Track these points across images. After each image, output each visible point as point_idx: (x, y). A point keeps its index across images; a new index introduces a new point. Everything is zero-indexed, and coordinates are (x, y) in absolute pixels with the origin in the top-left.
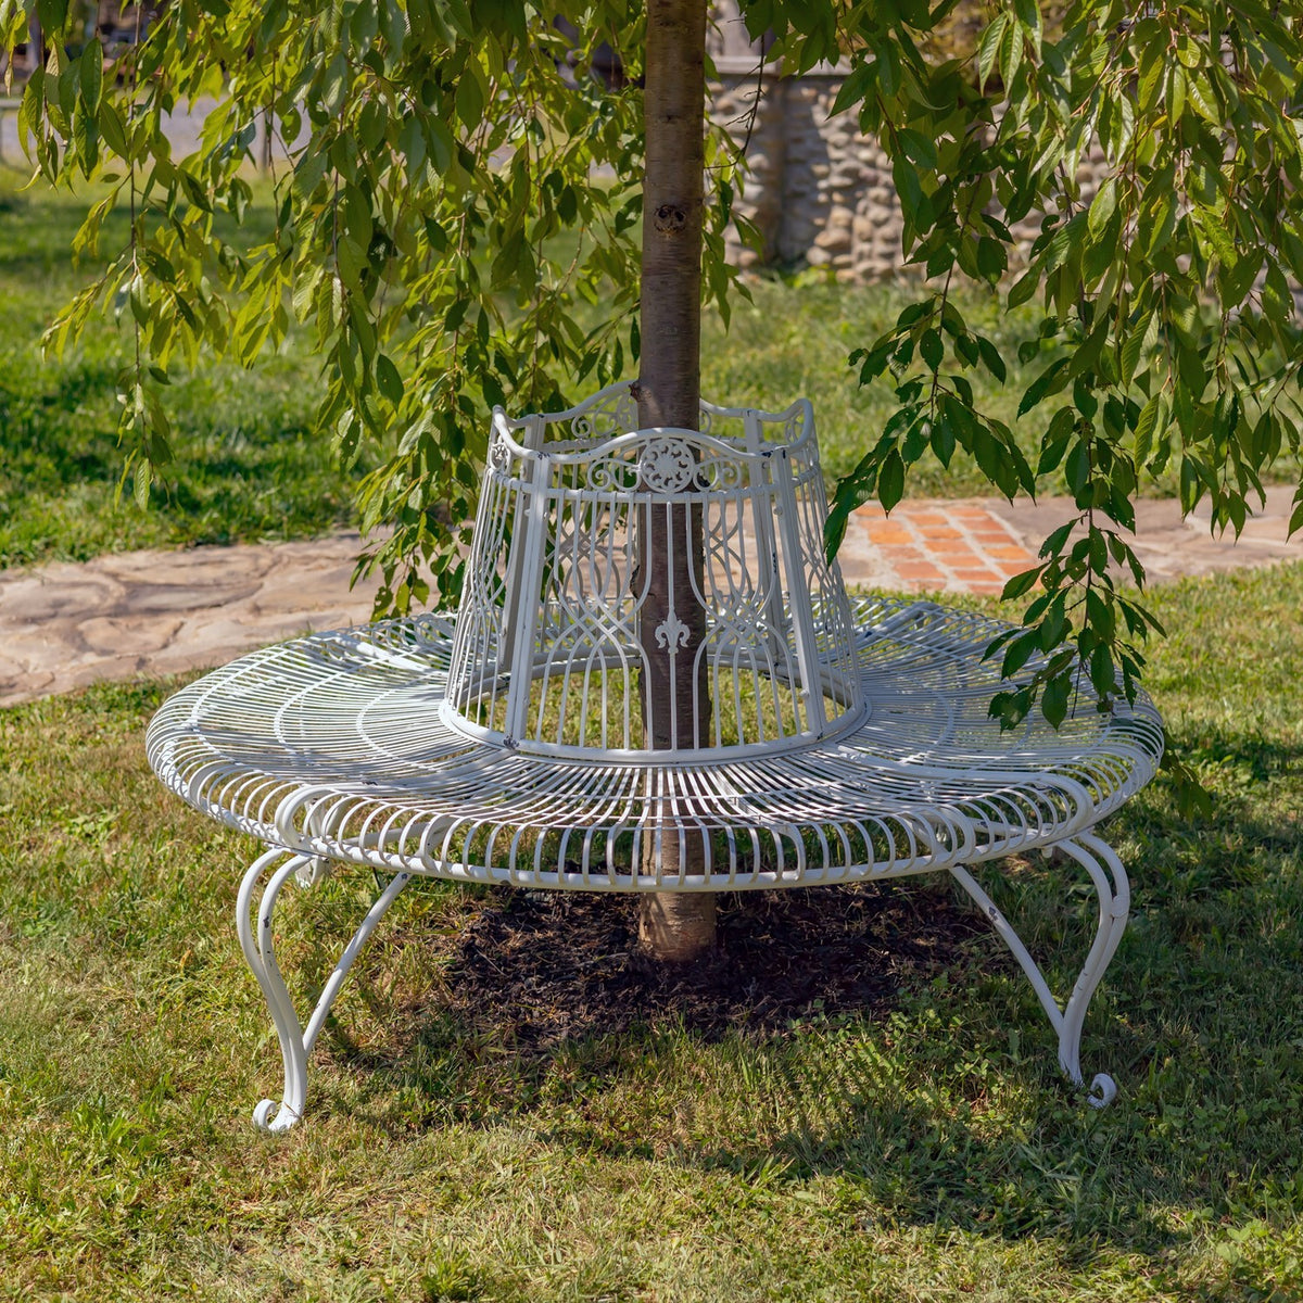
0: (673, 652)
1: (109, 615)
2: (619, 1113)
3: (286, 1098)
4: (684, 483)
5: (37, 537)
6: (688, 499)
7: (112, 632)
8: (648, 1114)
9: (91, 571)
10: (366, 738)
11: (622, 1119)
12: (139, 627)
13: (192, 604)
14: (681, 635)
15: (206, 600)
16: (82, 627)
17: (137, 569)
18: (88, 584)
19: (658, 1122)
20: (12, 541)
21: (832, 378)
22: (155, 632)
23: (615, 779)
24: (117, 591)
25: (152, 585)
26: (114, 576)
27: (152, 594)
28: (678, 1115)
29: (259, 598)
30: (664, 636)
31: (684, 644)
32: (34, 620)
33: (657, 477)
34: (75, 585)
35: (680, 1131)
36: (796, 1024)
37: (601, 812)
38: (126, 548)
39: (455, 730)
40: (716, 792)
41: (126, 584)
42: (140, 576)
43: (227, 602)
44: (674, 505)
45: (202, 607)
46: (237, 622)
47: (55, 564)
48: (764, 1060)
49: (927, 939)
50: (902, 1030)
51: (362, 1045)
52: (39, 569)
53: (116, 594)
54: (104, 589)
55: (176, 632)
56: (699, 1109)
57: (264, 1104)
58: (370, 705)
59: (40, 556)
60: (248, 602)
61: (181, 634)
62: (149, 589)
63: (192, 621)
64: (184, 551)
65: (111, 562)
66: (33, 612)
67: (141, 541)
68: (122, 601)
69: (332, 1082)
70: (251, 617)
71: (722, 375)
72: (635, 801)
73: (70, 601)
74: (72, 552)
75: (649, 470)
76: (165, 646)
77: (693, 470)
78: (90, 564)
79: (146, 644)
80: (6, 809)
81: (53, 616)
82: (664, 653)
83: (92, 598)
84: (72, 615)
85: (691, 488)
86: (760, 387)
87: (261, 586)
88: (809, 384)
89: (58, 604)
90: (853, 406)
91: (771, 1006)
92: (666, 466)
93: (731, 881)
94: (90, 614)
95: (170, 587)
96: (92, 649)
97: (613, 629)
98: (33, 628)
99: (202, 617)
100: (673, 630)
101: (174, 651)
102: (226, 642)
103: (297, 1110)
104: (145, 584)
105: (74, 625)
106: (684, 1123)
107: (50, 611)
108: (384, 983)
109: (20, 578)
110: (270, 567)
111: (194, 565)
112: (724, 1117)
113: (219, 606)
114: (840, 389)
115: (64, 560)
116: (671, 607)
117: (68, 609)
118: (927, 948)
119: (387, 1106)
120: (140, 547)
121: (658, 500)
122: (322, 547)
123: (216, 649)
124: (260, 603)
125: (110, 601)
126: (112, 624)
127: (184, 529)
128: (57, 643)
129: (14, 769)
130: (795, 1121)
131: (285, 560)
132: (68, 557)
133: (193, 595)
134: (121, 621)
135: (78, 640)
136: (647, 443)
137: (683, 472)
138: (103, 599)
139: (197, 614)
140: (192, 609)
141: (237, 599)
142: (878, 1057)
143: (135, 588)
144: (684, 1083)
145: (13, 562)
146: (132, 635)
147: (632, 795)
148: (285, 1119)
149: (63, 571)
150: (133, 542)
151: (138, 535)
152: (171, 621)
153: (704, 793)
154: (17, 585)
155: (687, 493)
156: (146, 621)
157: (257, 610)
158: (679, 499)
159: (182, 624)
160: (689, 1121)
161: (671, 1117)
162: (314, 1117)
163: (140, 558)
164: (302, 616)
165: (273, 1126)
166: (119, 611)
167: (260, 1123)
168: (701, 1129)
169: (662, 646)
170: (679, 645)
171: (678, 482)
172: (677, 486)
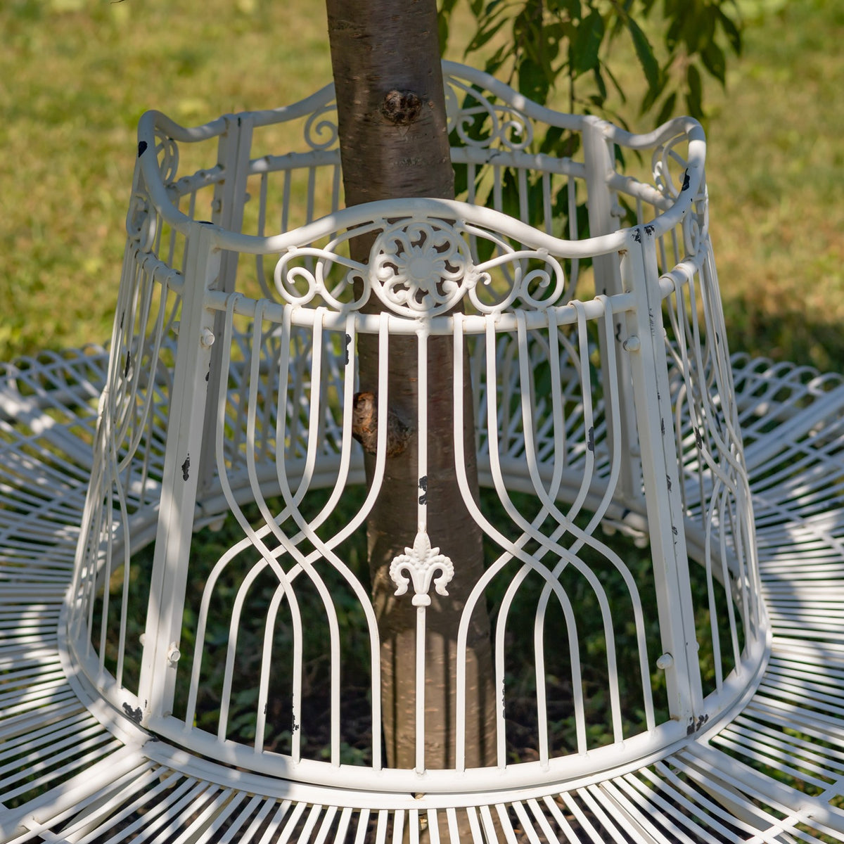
6: (458, 326)
14: (438, 573)
31: (442, 590)
44: (431, 338)
77: (470, 274)
100: (422, 565)
116: (422, 524)
121: (402, 328)
155: (457, 316)
169: (401, 590)
170: (432, 591)
171: (439, 299)
172: (438, 305)
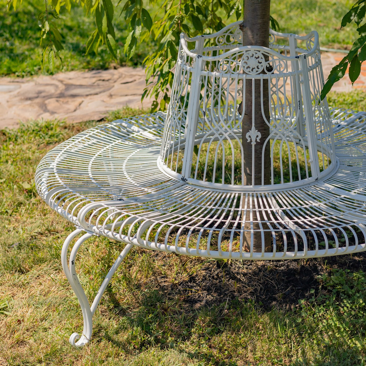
0: (253, 143)
1: (57, 97)
2: (224, 345)
3: (84, 332)
4: (260, 70)
5: (35, 66)
6: (262, 77)
7: (57, 104)
8: (236, 346)
9: (54, 79)
10: (125, 173)
11: (225, 348)
12: (67, 103)
13: (88, 93)
14: (257, 136)
15: (93, 91)
16: (47, 102)
17: (70, 79)
18: (51, 85)
19: (240, 351)
20: (27, 67)
21: (328, 6)
22: (72, 104)
23: (226, 200)
24: (62, 87)
25: (75, 85)
26: (61, 81)
27: (75, 88)
28: (249, 348)
29: (112, 91)
30: (250, 137)
31: (258, 141)
32: (30, 99)
33: (248, 67)
34: (47, 85)
35: (250, 355)
36: (303, 302)
37: (218, 218)
38: (67, 70)
39: (163, 171)
40: (270, 207)
41: (66, 85)
42: (71, 82)
43: (100, 92)
44: (255, 80)
45: (91, 95)
46: (103, 101)
47: (41, 76)
48: (288, 321)
49: (359, 257)
50: (348, 307)
51: (121, 302)
52: (35, 78)
53: (61, 89)
54: (57, 87)
55: (80, 104)
56: (258, 344)
57: (74, 335)
58: (130, 156)
59: (37, 73)
60: (107, 93)
61: (82, 105)
62: (73, 87)
63: (86, 100)
64: (88, 72)
65: (61, 76)
66: (31, 95)
67: (73, 68)
68: (63, 92)
69: (105, 322)
70: (108, 99)
71: (288, 5)
72: (235, 211)
73: (44, 91)
74: (48, 72)
75: (245, 65)
76: (75, 111)
77: (265, 64)
78: (54, 76)
79: (69, 109)
80: (2, 181)
81: (37, 97)
82: (250, 145)
83: (51, 90)
84: (44, 97)
85: (263, 72)
86: (302, 9)
87: (113, 86)
88: (320, 8)
89: (40, 92)
90: (335, 17)
91: (292, 290)
92: (253, 63)
93: (274, 256)
94: (50, 97)
95: (81, 86)
96: (48, 111)
97: (228, 133)
98: (29, 102)
99: (90, 99)
100: (254, 135)
101: (78, 113)
102: (97, 110)
103: (88, 337)
104: (72, 85)
105: (44, 101)
106: (251, 351)
107: (36, 95)
108: (134, 271)
109: (28, 81)
110: (118, 79)
111: (91, 77)
112: (269, 349)
113: (97, 94)
114: (331, 10)
115: (44, 74)
116: (253, 124)
117: (43, 94)
118: (359, 261)
119: (126, 337)
120: (72, 70)
121: (249, 77)
122: (138, 71)
123: (93, 112)
124: (112, 93)
125: (59, 92)
126: (57, 101)
127: (88, 63)
128: (37, 108)
129: (10, 162)
130: (300, 352)
131: (123, 76)
132: (46, 73)
133: (89, 89)
134: (61, 99)
135: (44, 107)
136: (244, 52)
137: (260, 65)
138: (56, 91)
139: (89, 97)
140: (87, 95)
141: (104, 91)
142: (337, 323)
143: (68, 86)
144: (253, 331)
145: (27, 75)
146: (64, 105)
147: (233, 207)
148: (83, 341)
149: (43, 79)
150: (70, 68)
151: (72, 65)
152: (79, 100)
153: (265, 207)
154: (26, 84)
155: (261, 75)
156: (70, 100)
157: (111, 96)
158: (258, 77)
159: (83, 102)
160: (254, 351)
161: (246, 348)
162: (95, 340)
163: (72, 74)
164: (126, 98)
165: (78, 344)
166: (61, 95)
167: (72, 344)
168: (259, 354)
169: (249, 141)
170: (256, 141)
171: (257, 70)
172: (257, 71)
